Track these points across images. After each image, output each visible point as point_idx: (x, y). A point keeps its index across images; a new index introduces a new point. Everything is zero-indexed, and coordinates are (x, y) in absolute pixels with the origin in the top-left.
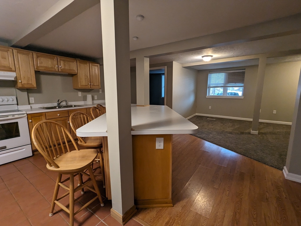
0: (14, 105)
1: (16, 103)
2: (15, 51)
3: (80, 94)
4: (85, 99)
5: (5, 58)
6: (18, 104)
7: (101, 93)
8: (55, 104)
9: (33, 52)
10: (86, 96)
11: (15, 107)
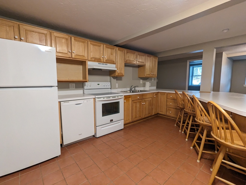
0: (109, 89)
1: (110, 88)
2: (117, 49)
3: (141, 81)
4: (144, 85)
5: (112, 55)
6: (111, 89)
7: (153, 81)
8: (129, 89)
9: (125, 49)
10: (145, 83)
11: (109, 91)
